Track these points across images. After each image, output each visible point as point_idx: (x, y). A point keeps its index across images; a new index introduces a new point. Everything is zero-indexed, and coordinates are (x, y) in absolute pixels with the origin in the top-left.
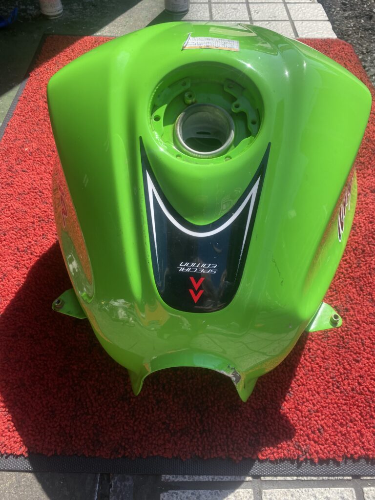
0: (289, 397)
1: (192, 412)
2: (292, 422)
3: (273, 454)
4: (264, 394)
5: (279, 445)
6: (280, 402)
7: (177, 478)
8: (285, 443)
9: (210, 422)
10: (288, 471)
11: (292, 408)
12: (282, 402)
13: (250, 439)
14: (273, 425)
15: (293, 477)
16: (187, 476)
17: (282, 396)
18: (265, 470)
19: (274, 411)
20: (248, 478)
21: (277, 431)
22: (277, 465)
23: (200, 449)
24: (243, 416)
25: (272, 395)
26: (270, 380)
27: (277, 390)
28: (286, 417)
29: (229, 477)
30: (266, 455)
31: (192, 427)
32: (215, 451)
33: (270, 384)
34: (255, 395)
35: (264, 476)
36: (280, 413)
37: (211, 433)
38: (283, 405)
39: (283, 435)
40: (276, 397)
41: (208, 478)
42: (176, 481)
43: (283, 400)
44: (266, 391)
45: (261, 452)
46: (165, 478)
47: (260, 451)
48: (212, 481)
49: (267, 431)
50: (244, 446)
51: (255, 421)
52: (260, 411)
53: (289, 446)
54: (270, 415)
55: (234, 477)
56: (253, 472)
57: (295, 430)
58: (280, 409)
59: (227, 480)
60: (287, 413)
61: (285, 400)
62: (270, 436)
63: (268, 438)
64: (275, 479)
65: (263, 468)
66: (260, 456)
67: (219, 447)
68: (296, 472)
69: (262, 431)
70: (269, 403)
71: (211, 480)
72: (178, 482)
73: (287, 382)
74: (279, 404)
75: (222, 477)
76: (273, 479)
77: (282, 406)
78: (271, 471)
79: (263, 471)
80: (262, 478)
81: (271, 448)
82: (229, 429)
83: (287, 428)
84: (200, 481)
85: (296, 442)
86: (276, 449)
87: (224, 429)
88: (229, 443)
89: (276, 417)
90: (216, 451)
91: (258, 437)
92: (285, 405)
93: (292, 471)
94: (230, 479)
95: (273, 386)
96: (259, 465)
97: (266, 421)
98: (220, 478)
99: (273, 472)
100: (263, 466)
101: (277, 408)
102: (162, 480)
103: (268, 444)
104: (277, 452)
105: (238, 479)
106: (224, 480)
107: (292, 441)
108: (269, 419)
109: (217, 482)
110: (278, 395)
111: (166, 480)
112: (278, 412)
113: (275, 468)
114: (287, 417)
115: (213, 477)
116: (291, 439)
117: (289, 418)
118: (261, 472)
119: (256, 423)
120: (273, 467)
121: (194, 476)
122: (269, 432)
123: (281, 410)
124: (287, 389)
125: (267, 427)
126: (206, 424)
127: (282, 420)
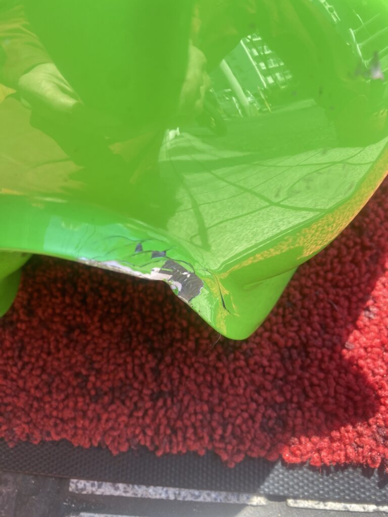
0: (366, 320)
1: (137, 353)
2: (371, 378)
3: (319, 451)
4: (306, 312)
5: (335, 434)
6: (344, 332)
7: (100, 487)
8: (350, 428)
9: (175, 375)
10: (354, 492)
11: (372, 347)
12: (349, 333)
13: (264, 416)
14: (323, 383)
15: (366, 506)
16: (121, 486)
17: (350, 319)
18: (298, 484)
19: (329, 353)
20: (258, 500)
21: (332, 401)
22: (328, 475)
23: (150, 433)
24: (252, 362)
25: (325, 317)
26: (321, 281)
27: (337, 303)
28: (357, 365)
29: (213, 495)
30: (302, 455)
31: (136, 385)
32: (180, 439)
33: (321, 289)
34: (284, 316)
35: (295, 498)
36: (342, 357)
37: (175, 400)
38: (351, 338)
39: (346, 410)
40: (335, 320)
41: (167, 492)
42: (98, 493)
43: (350, 327)
44: (312, 306)
45: (290, 446)
46: (77, 486)
47: (287, 443)
48: (175, 500)
49: (308, 397)
50: (249, 432)
51: (281, 374)
52: (294, 352)
53: (360, 435)
54: (316, 363)
55: (224, 494)
56: (268, 487)
57: (378, 397)
58: (343, 347)
59: (208, 500)
60: (361, 357)
61: (357, 328)
62: (314, 410)
63: (307, 414)
64: (321, 506)
65: (292, 480)
66: (287, 455)
67: (191, 431)
68: (375, 494)
69: (295, 399)
70: (316, 334)
71: (172, 497)
72: (103, 497)
73: (363, 286)
74: (340, 336)
75: (197, 493)
76: (317, 507)
77: (347, 340)
78: (312, 488)
79: (293, 487)
80: (291, 502)
81: (315, 439)
82: (217, 391)
83: (356, 393)
84: (149, 499)
85: (379, 427)
86: (327, 439)
87: (206, 392)
88: (214, 424)
89: (332, 366)
90: (185, 439)
91: (284, 412)
92: (356, 339)
93: (364, 493)
94: (216, 499)
95: (328, 294)
96: (283, 474)
97: (307, 375)
98: (193, 495)
99: (318, 492)
100: (292, 475)
101: (335, 344)
102: (70, 489)
103: (308, 428)
104: (330, 448)
105: (233, 500)
106: (201, 499)
107: (369, 425)
108: (314, 370)
109: (184, 503)
110: (340, 316)
111: (77, 489)
112: (336, 356)
113: (323, 483)
114: (361, 368)
115: (177, 490)
116: (367, 420)
117: (365, 370)
118: (288, 489)
119: (281, 379)
120: (318, 480)
121: (136, 487)
122: (312, 401)
123: (345, 351)
124: (363, 301)
125: (308, 389)
126: (165, 380)
127: (346, 372)
